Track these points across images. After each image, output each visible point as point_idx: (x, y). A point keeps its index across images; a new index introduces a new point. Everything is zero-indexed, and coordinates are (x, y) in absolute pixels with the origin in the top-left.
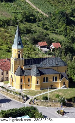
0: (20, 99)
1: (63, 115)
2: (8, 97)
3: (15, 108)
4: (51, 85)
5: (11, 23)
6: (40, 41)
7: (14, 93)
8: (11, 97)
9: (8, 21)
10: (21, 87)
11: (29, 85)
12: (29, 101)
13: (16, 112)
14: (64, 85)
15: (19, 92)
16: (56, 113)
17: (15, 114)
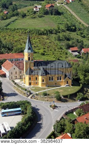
0: (25, 94)
1: (54, 109)
2: (17, 92)
3: (12, 101)
4: (56, 84)
5: (54, 32)
6: (73, 47)
7: (22, 88)
8: (19, 92)
9: (51, 30)
10: (30, 84)
11: (36, 83)
12: (31, 95)
13: (12, 104)
14: (67, 83)
15: (26, 88)
16: (49, 106)
17: (11, 106)
